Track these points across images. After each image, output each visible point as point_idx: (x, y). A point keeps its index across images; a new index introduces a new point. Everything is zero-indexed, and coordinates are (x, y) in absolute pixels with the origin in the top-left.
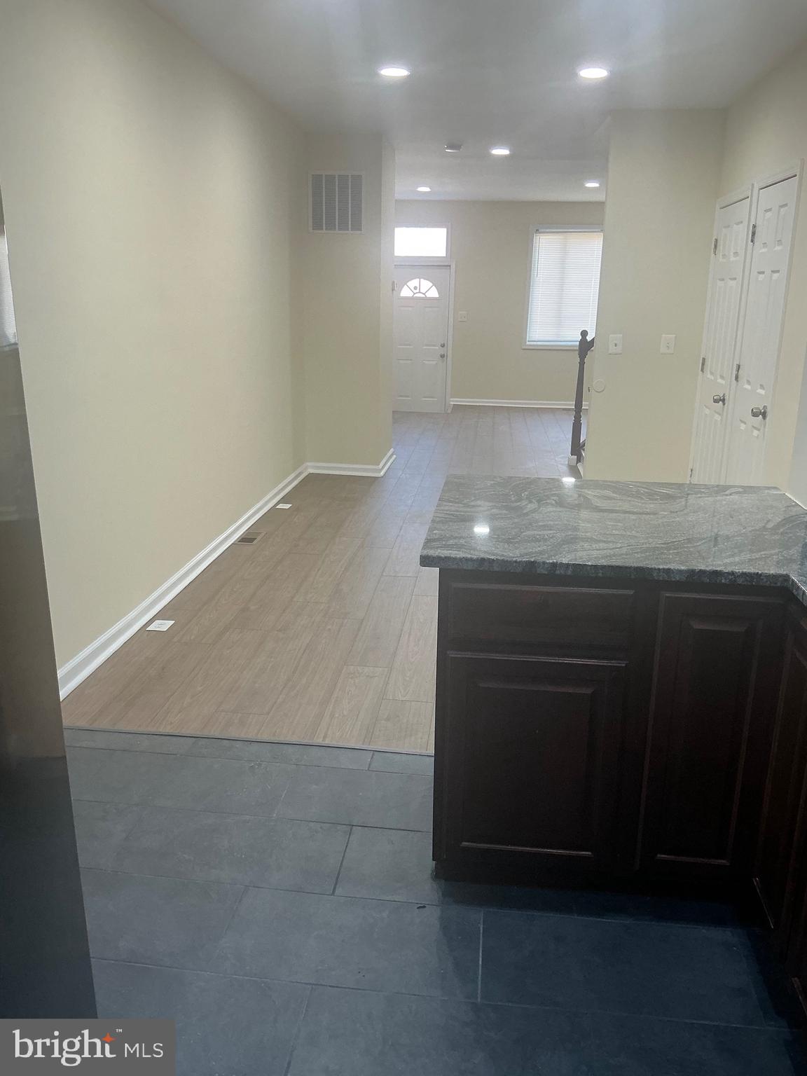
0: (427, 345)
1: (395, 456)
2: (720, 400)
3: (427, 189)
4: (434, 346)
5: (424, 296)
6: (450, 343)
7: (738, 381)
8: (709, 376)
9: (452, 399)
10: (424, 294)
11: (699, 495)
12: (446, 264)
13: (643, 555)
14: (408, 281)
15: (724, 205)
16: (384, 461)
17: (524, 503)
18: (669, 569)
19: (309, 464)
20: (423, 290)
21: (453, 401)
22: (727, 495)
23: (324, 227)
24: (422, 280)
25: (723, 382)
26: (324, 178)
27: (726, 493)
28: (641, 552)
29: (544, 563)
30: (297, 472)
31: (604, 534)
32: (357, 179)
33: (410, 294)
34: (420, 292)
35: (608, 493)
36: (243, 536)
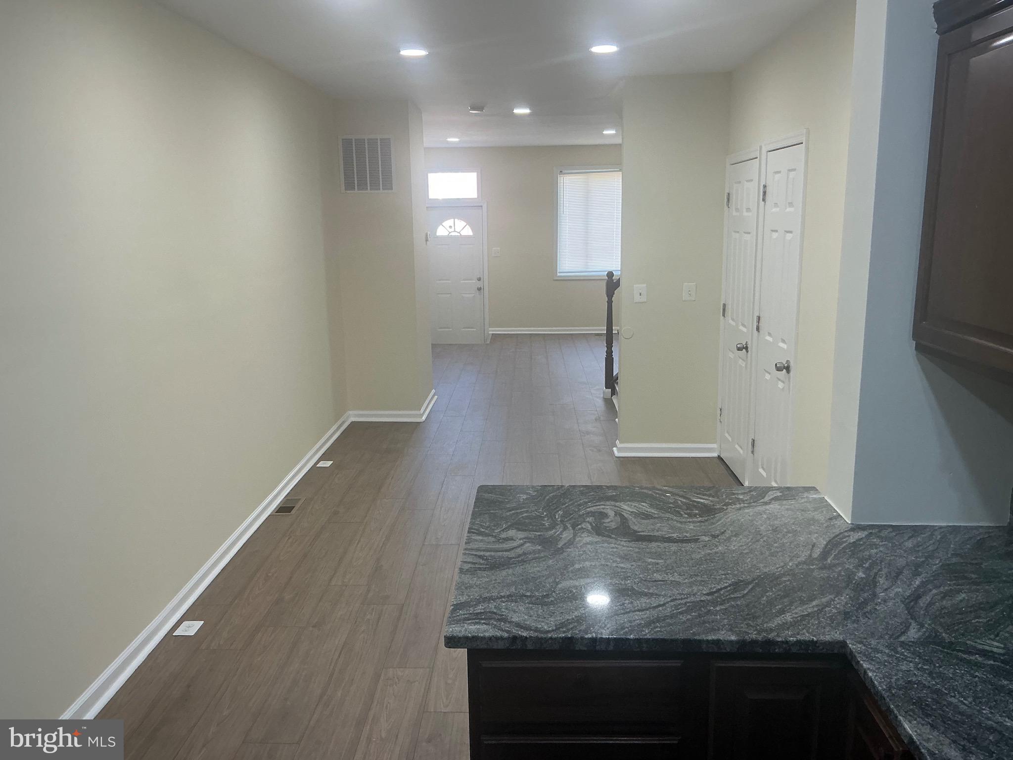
0: (464, 280)
1: (436, 397)
2: (744, 348)
3: (457, 140)
4: (471, 280)
5: (459, 234)
6: (486, 277)
7: (759, 332)
8: (731, 321)
9: (490, 329)
10: (459, 233)
11: (738, 506)
12: (480, 205)
13: (689, 617)
14: (444, 221)
15: (734, 162)
16: (427, 402)
17: (559, 529)
18: (719, 641)
19: (351, 412)
20: (458, 229)
21: (493, 331)
22: (766, 503)
23: (356, 187)
24: (456, 220)
25: (745, 330)
26: (354, 142)
27: (767, 499)
28: (686, 612)
29: (582, 638)
30: (339, 423)
31: (645, 580)
32: (386, 143)
33: (445, 233)
34: (455, 231)
35: (645, 507)
36: (281, 505)
